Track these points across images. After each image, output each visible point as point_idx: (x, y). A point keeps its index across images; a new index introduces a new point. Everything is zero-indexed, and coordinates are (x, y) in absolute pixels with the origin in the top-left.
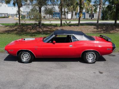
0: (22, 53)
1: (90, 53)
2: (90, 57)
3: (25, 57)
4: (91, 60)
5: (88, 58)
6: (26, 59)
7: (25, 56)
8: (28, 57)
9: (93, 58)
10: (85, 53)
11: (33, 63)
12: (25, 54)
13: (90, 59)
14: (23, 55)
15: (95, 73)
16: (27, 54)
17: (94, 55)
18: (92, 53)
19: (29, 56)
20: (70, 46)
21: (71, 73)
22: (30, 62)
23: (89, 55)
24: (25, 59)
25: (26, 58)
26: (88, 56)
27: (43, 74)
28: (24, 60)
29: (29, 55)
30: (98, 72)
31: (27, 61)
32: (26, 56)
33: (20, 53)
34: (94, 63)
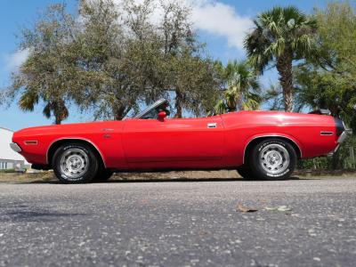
1: (270, 149)
2: (271, 161)
3: (73, 165)
4: (276, 169)
5: (265, 165)
6: (74, 171)
7: (71, 161)
8: (80, 163)
9: (282, 165)
10: (255, 147)
12: (72, 154)
14: (67, 157)
16: (78, 154)
17: (282, 153)
23: (268, 153)
24: (70, 170)
25: (76, 167)
31: (77, 176)
33: (57, 152)
34: (285, 177)
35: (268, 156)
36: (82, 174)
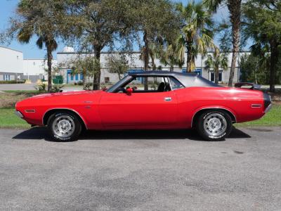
0: (55, 118)
1: (212, 117)
2: (213, 127)
3: (63, 128)
4: (216, 132)
5: (208, 129)
6: (64, 132)
7: (62, 124)
8: (68, 126)
9: (221, 129)
10: (200, 116)
12: (62, 119)
13: (214, 130)
14: (58, 121)
15: (225, 153)
16: (67, 119)
17: (221, 120)
18: (217, 117)
19: (72, 126)
20: (167, 99)
21: (169, 154)
22: (73, 138)
24: (61, 131)
26: (208, 123)
27: (103, 156)
28: (60, 133)
29: (70, 122)
30: (233, 152)
31: (66, 136)
32: (64, 126)
33: (50, 117)
34: (222, 139)
35: (211, 122)
36: (70, 134)
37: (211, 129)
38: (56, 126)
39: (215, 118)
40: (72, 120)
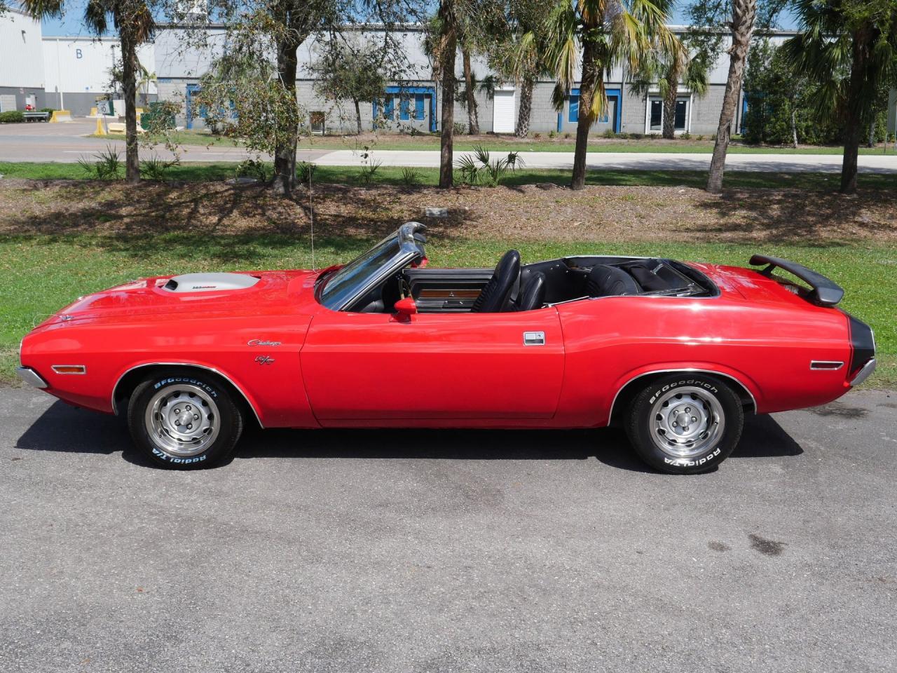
1: (679, 396)
2: (678, 424)
4: (689, 444)
5: (662, 432)
6: (186, 436)
7: (175, 410)
8: (198, 418)
9: (704, 436)
11: (239, 464)
12: (176, 394)
13: (681, 439)
14: (164, 403)
15: (721, 548)
16: (192, 395)
17: (707, 405)
18: (694, 396)
19: (211, 417)
22: (216, 457)
24: (176, 434)
25: (188, 426)
26: (665, 414)
28: (173, 442)
29: (205, 403)
30: (747, 542)
31: (192, 450)
32: (185, 416)
33: (137, 391)
34: (710, 467)
35: (673, 412)
36: (205, 444)
37: (672, 434)
38: (158, 416)
39: (686, 400)
40: (209, 399)
